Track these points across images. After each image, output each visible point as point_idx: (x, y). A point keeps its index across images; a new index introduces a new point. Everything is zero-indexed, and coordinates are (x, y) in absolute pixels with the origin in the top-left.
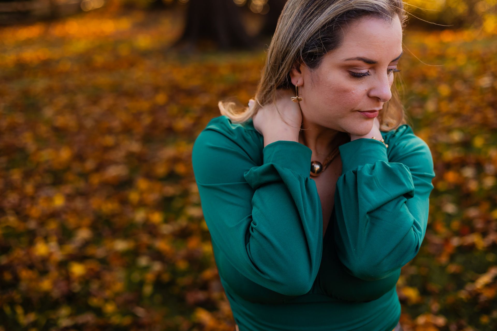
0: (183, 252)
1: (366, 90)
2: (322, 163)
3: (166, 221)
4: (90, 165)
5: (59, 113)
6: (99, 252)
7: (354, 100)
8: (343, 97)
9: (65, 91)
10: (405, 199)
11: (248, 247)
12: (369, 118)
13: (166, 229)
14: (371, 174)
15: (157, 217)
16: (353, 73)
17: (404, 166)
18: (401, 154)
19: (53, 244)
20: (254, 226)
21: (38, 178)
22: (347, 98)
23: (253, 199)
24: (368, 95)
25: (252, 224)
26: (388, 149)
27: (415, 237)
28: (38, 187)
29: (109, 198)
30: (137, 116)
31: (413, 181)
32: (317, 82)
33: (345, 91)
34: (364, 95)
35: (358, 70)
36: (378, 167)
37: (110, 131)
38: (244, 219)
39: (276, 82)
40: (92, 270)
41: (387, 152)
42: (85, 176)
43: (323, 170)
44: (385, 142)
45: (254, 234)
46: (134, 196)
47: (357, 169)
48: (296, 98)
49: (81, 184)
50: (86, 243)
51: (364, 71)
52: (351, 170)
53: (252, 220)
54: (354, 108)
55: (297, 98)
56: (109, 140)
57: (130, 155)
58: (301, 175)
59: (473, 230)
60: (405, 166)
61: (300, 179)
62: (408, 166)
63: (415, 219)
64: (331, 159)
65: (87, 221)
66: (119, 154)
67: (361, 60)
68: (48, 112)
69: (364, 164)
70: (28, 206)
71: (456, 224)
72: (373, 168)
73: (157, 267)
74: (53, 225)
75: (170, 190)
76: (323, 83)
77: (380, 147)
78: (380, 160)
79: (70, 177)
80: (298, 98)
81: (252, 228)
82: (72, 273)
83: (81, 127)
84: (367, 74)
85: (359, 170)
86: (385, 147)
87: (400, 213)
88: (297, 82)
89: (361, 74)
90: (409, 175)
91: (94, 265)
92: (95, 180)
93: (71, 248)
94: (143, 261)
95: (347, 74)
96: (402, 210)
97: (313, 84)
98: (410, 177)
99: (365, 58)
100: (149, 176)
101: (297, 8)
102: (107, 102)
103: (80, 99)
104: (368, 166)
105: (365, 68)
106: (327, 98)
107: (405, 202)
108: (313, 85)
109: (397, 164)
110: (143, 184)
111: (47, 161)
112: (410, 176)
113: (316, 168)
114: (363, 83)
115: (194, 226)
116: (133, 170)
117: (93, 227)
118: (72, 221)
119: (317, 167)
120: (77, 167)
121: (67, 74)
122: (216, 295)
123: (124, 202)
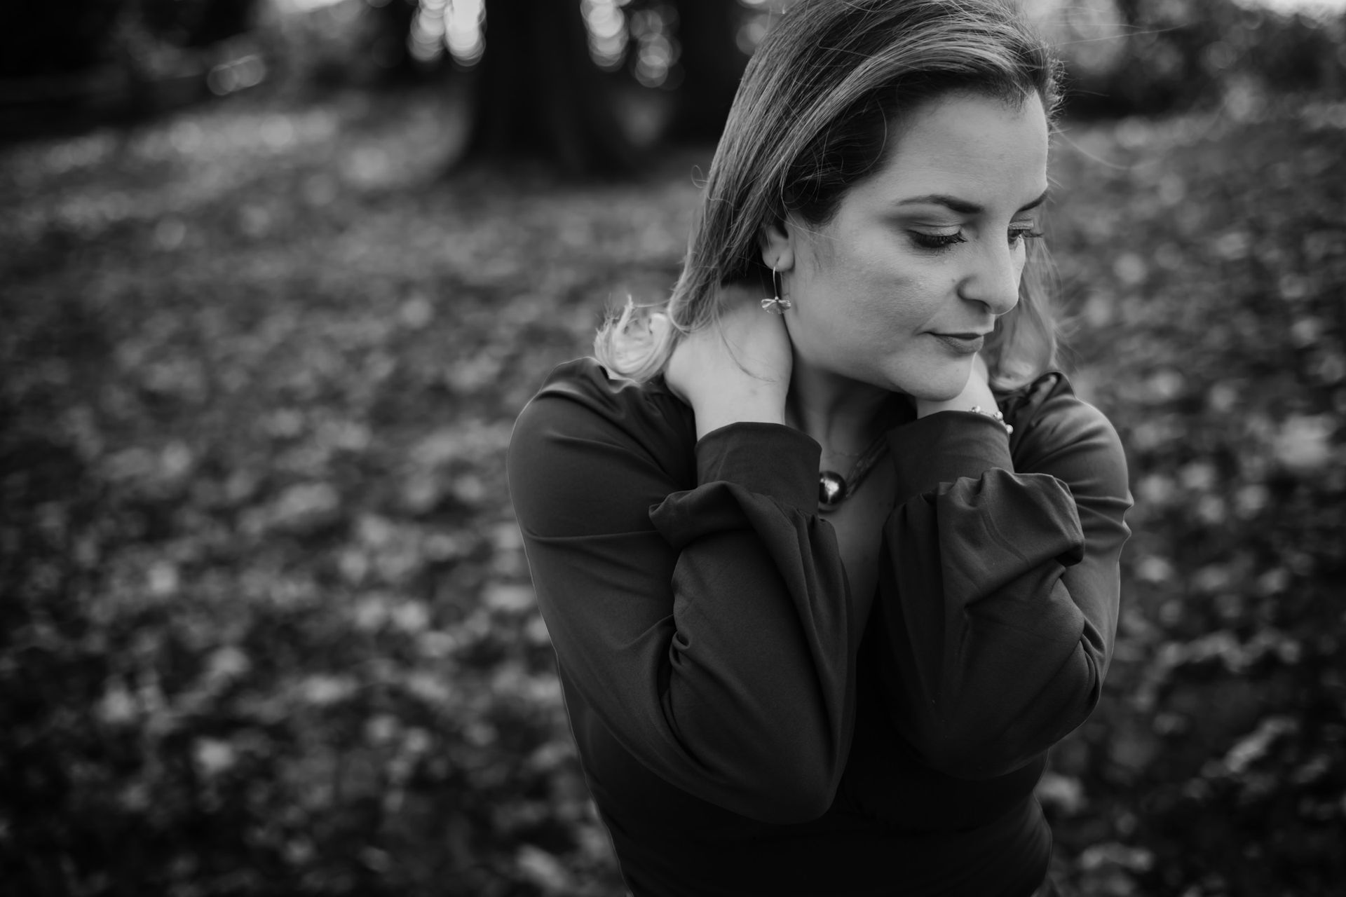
0: (481, 703)
1: (953, 281)
2: (844, 476)
3: (436, 624)
4: (239, 486)
5: (159, 355)
6: (268, 708)
7: (922, 305)
8: (895, 299)
9: (173, 299)
10: (1063, 569)
11: (666, 702)
12: (960, 353)
13: (438, 644)
14: (972, 504)
15: (412, 616)
16: (921, 235)
17: (1057, 483)
18: (1047, 450)
19: (150, 693)
20: (682, 647)
21: (107, 524)
22: (904, 300)
23: (674, 576)
24: (959, 292)
25: (675, 641)
26: (1012, 436)
27: (1087, 665)
28: (109, 548)
29: (289, 568)
30: (357, 356)
31: (1081, 520)
32: (827, 259)
33: (900, 282)
34: (949, 294)
35: (933, 228)
36: (990, 484)
37: (288, 399)
38: (654, 627)
39: (721, 262)
40: (250, 755)
41: (1011, 446)
42: (226, 514)
43: (847, 496)
44: (1005, 419)
45: (683, 667)
46: (353, 564)
47: (937, 490)
48: (773, 301)
49: (219, 537)
50: (235, 688)
51: (950, 231)
52: (921, 494)
53: (675, 629)
54: (920, 327)
55: (777, 301)
56: (286, 422)
57: (342, 459)
58: (798, 510)
59: (1214, 624)
60: (1058, 481)
61: (796, 520)
62: (1064, 481)
63: (1086, 618)
64: (868, 466)
65: (235, 629)
66: (312, 458)
67: (942, 204)
68: (131, 355)
69: (953, 477)
70: (83, 596)
71: (1171, 611)
72: (978, 488)
73: (417, 742)
74: (148, 644)
75: (445, 544)
76: (842, 261)
77: (992, 432)
78: (995, 465)
79: (190, 518)
80: (780, 301)
81: (676, 652)
82: (201, 765)
83: (214, 390)
84: (957, 238)
85: (942, 493)
86: (1004, 431)
87: (1049, 606)
88: (778, 260)
89: (941, 238)
90: (1070, 504)
91: (255, 743)
92: (255, 523)
93: (194, 700)
94: (382, 728)
95: (904, 238)
96: (1054, 597)
97: (817, 264)
98: (1072, 510)
99: (950, 196)
100: (392, 511)
101: (780, 70)
102: (279, 325)
103: (212, 321)
104: (964, 482)
105: (951, 224)
106: (853, 300)
107: (1062, 576)
108: (818, 267)
109: (1038, 477)
110: (374, 530)
111: (130, 480)
112: (1073, 507)
113: (829, 490)
114: (946, 262)
115: (507, 636)
116: (352, 497)
117: (251, 645)
118: (196, 631)
119: (832, 487)
120: (206, 492)
121: (178, 257)
122: (568, 809)
123: (329, 579)
